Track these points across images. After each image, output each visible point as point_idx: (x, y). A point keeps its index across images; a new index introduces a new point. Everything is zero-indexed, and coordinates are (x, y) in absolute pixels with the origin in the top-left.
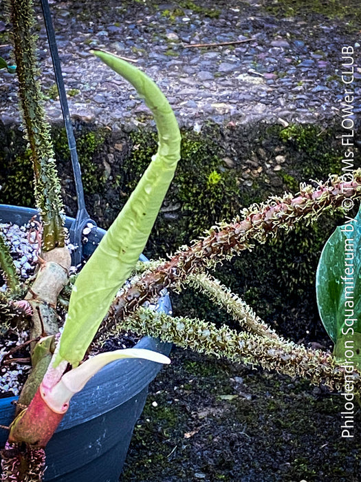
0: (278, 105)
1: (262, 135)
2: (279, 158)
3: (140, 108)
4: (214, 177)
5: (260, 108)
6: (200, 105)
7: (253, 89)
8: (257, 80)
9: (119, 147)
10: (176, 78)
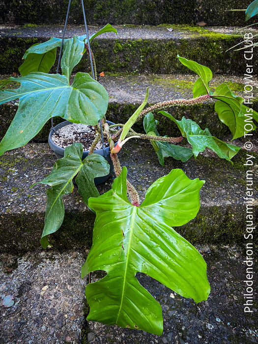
3: (125, 100)
9: (121, 107)
10: (132, 95)
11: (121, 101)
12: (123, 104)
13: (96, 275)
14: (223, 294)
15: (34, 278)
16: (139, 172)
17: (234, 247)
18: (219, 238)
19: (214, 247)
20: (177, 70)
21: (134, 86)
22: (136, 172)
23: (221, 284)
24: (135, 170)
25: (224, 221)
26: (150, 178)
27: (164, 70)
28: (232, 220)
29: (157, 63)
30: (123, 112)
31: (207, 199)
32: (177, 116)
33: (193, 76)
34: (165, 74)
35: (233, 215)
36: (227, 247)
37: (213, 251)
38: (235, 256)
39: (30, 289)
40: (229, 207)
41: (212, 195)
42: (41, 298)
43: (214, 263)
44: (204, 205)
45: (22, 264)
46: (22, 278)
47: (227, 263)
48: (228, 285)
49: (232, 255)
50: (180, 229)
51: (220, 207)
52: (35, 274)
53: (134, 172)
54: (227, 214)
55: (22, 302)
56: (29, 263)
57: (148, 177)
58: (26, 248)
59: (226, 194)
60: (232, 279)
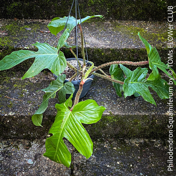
0: (110, 46)
1: (108, 49)
2: (110, 52)
3: (95, 46)
4: (103, 54)
5: (108, 46)
6: (102, 45)
7: (108, 43)
8: (109, 42)
9: (92, 50)
10: (100, 41)
11: (92, 46)
12: (93, 49)
13: (76, 152)
14: (147, 163)
15: (41, 152)
16: (102, 94)
17: (159, 141)
18: (150, 135)
19: (147, 140)
20: (133, 17)
21: (101, 33)
22: (101, 93)
23: (147, 159)
24: (100, 92)
25: (151, 124)
26: (109, 97)
27: (124, 18)
28: (156, 124)
29: (118, 13)
30: (93, 54)
31: (141, 111)
32: (129, 57)
33: (146, 23)
34: (125, 20)
35: (156, 121)
36: (155, 141)
37: (145, 142)
38: (158, 145)
39: (40, 157)
40: (154, 116)
41: (144, 108)
42: (47, 161)
43: (145, 149)
44: (139, 114)
45: (34, 145)
46: (35, 151)
47: (152, 149)
48: (150, 159)
49: (156, 145)
50: (125, 128)
51: (148, 115)
52: (42, 150)
53: (99, 93)
54: (153, 120)
55: (37, 162)
56: (37, 144)
57: (108, 97)
58: (36, 136)
59: (153, 108)
60: (154, 157)
